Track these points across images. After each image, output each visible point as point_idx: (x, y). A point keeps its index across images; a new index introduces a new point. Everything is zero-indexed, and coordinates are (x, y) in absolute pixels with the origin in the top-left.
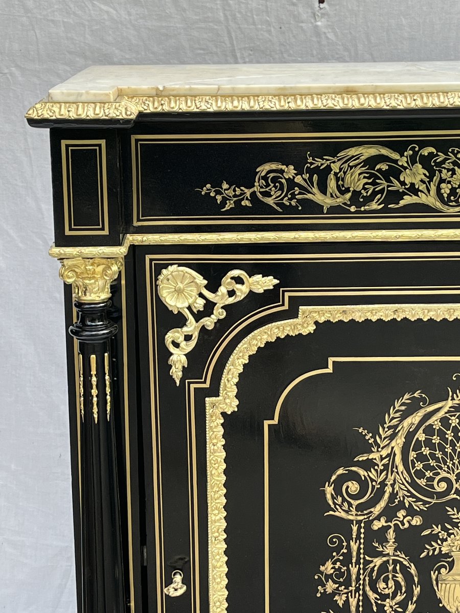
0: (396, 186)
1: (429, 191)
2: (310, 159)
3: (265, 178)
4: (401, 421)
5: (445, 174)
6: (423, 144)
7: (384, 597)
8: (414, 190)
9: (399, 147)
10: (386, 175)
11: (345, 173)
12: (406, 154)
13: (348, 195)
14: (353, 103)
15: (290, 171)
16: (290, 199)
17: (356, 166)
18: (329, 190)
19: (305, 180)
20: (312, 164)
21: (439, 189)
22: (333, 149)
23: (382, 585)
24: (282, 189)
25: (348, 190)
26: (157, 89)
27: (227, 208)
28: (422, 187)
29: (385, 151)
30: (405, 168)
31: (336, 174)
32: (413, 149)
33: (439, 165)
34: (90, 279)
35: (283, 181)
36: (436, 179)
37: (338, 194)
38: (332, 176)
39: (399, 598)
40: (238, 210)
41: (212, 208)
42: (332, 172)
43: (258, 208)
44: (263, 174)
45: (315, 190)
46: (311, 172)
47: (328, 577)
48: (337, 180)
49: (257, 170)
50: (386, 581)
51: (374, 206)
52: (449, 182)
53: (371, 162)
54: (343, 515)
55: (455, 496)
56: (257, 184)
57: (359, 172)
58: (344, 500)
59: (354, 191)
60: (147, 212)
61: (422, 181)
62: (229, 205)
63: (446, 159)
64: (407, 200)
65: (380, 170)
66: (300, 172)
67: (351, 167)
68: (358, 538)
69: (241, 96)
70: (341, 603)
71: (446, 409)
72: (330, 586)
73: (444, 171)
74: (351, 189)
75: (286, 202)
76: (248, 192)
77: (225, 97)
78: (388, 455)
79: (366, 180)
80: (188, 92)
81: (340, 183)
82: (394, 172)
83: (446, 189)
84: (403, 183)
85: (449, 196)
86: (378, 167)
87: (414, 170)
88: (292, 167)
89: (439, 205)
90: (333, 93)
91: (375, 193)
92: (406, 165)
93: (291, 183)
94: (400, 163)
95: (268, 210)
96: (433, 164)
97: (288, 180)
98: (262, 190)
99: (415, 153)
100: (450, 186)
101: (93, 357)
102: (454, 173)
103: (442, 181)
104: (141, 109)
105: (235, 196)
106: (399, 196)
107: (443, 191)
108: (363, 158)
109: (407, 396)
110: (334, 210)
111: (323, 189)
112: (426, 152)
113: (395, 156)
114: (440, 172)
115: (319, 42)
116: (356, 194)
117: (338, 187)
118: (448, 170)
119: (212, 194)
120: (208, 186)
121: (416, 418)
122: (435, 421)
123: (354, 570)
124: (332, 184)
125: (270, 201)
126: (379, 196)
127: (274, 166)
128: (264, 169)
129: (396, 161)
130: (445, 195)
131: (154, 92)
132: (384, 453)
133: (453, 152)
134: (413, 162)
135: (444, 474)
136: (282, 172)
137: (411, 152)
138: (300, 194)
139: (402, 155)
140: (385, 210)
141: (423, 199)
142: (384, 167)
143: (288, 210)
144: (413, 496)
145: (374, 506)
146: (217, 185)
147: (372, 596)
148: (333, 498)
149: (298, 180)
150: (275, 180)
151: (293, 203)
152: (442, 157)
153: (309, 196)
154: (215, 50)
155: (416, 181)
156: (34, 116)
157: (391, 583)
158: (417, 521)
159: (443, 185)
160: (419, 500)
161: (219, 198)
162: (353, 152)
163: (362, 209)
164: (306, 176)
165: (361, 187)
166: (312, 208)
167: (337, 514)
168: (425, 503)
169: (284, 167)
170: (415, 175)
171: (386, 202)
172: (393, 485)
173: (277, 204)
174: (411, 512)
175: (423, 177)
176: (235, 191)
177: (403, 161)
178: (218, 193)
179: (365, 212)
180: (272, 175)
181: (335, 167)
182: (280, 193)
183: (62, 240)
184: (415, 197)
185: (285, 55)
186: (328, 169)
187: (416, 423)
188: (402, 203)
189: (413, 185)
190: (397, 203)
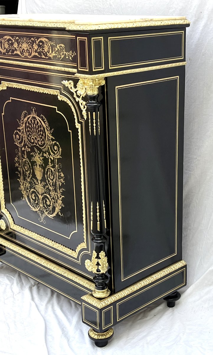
4: (24, 119)
7: (26, 171)
10: (11, 45)
12: (14, 38)
22: (2, 36)
23: (25, 167)
28: (17, 49)
29: (10, 37)
30: (14, 43)
33: (19, 42)
37: (4, 49)
39: (29, 172)
47: (16, 161)
48: (3, 45)
50: (26, 166)
51: (10, 53)
54: (17, 144)
55: (35, 144)
57: (7, 43)
58: (17, 140)
65: (10, 43)
68: (20, 152)
70: (19, 170)
71: (31, 117)
72: (17, 165)
78: (23, 129)
84: (14, 47)
89: (20, 55)
102: (22, 45)
103: (20, 47)
106: (13, 51)
108: (7, 39)
109: (24, 112)
110: (4, 54)
112: (17, 38)
114: (20, 45)
121: (26, 119)
122: (29, 120)
123: (20, 161)
126: (10, 51)
130: (21, 52)
132: (22, 128)
133: (21, 39)
135: (32, 137)
140: (12, 55)
141: (18, 52)
144: (28, 142)
145: (22, 143)
147: (24, 170)
148: (15, 139)
157: (27, 167)
158: (29, 150)
159: (21, 49)
160: (29, 144)
163: (8, 54)
165: (7, 47)
167: (16, 144)
168: (30, 145)
170: (16, 45)
172: (24, 138)
174: (28, 147)
177: (13, 41)
186: (2, 42)
187: (26, 120)
188: (15, 53)
190: (14, 53)
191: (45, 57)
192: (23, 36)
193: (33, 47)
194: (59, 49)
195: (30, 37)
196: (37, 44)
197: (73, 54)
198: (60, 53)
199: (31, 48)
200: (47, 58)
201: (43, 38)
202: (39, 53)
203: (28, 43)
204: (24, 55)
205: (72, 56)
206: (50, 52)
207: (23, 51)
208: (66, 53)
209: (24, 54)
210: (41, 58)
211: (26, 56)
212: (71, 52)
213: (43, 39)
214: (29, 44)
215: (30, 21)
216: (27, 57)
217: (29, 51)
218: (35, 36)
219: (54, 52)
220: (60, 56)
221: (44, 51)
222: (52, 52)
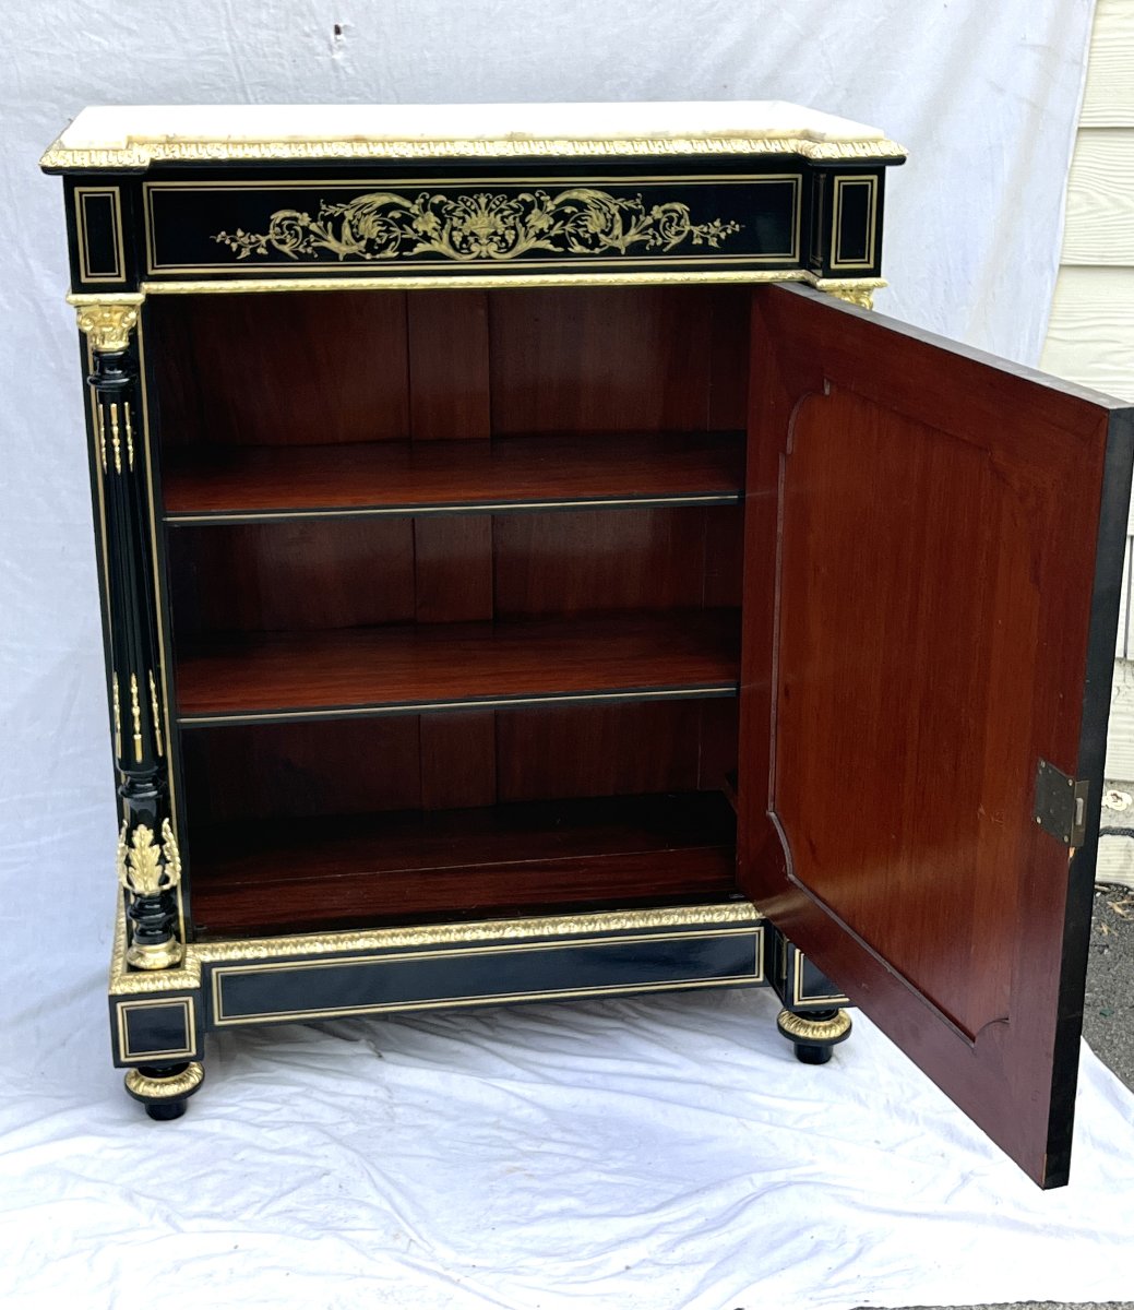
0: (410, 234)
1: (441, 238)
2: (324, 207)
3: (280, 225)
5: (456, 222)
6: (433, 192)
8: (426, 238)
9: (411, 195)
10: (401, 222)
11: (359, 220)
12: (417, 202)
13: (363, 243)
14: (362, 152)
15: (304, 219)
16: (306, 247)
17: (369, 213)
18: (344, 238)
19: (319, 227)
20: (325, 211)
21: (451, 237)
22: (346, 197)
24: (297, 236)
25: (362, 238)
26: (167, 136)
27: (243, 255)
28: (435, 235)
29: (396, 199)
30: (417, 216)
31: (350, 222)
32: (424, 197)
33: (450, 213)
34: (107, 326)
35: (299, 229)
36: (447, 226)
37: (353, 241)
38: (346, 224)
40: (254, 258)
41: (226, 255)
42: (346, 220)
43: (275, 255)
44: (278, 222)
45: (330, 237)
46: (326, 219)
48: (352, 227)
49: (272, 217)
51: (389, 253)
52: (460, 230)
53: (384, 210)
56: (271, 231)
57: (372, 219)
59: (369, 240)
60: (164, 258)
61: (435, 229)
62: (245, 253)
63: (456, 208)
64: (421, 248)
65: (392, 218)
66: (314, 220)
67: (365, 215)
69: (251, 144)
73: (455, 219)
74: (366, 237)
75: (301, 249)
76: (263, 240)
77: (236, 144)
79: (380, 228)
80: (198, 139)
81: (355, 230)
82: (407, 220)
83: (457, 237)
84: (416, 231)
85: (461, 243)
86: (391, 215)
87: (426, 218)
88: (306, 215)
89: (451, 252)
90: (344, 141)
91: (389, 241)
92: (417, 213)
93: (307, 232)
94: (412, 211)
95: (283, 257)
96: (444, 212)
97: (303, 228)
98: (278, 237)
99: (426, 201)
100: (461, 234)
101: (114, 406)
102: (464, 221)
103: (453, 229)
104: (153, 157)
105: (250, 243)
106: (408, 244)
107: (454, 239)
108: (376, 206)
110: (350, 258)
111: (338, 236)
112: (437, 199)
113: (407, 204)
114: (451, 219)
115: (337, 77)
116: (371, 242)
117: (353, 234)
118: (459, 218)
119: (227, 242)
120: (223, 233)
124: (346, 231)
125: (286, 249)
126: (393, 243)
127: (288, 213)
128: (278, 216)
129: (408, 209)
130: (457, 243)
131: (164, 139)
133: (462, 200)
134: (425, 210)
136: (296, 219)
137: (422, 200)
138: (315, 241)
139: (414, 203)
140: (400, 258)
141: (436, 246)
142: (396, 214)
143: (303, 258)
146: (230, 232)
149: (313, 227)
150: (290, 227)
151: (309, 250)
152: (451, 205)
153: (324, 244)
154: (222, 85)
155: (429, 229)
156: (49, 164)
159: (454, 233)
161: (234, 246)
162: (365, 199)
163: (378, 256)
164: (321, 224)
165: (375, 234)
166: (328, 256)
169: (298, 215)
170: (427, 223)
171: (400, 249)
173: (294, 252)
175: (435, 225)
176: (249, 238)
177: (415, 209)
178: (233, 240)
179: (380, 259)
180: (286, 223)
181: (349, 215)
182: (295, 240)
183: (78, 287)
184: (428, 245)
185: (301, 91)
186: (342, 217)
188: (416, 250)
189: (425, 232)
190: (412, 251)
191: (588, 251)
192: (470, 192)
193: (524, 224)
194: (659, 220)
195: (512, 193)
196: (551, 211)
197: (725, 230)
198: (665, 229)
199: (514, 228)
200: (597, 251)
201: (579, 192)
202: (559, 240)
203: (501, 211)
204: (471, 252)
205: (723, 235)
206: (618, 230)
207: (471, 239)
208: (692, 228)
209: (473, 248)
210: (567, 254)
211: (484, 255)
212: (717, 223)
213: (585, 196)
214: (506, 213)
215: (511, 139)
216: (490, 257)
217: (503, 236)
218: (540, 188)
219: (633, 231)
220: (663, 238)
221: (587, 232)
222: (626, 231)
